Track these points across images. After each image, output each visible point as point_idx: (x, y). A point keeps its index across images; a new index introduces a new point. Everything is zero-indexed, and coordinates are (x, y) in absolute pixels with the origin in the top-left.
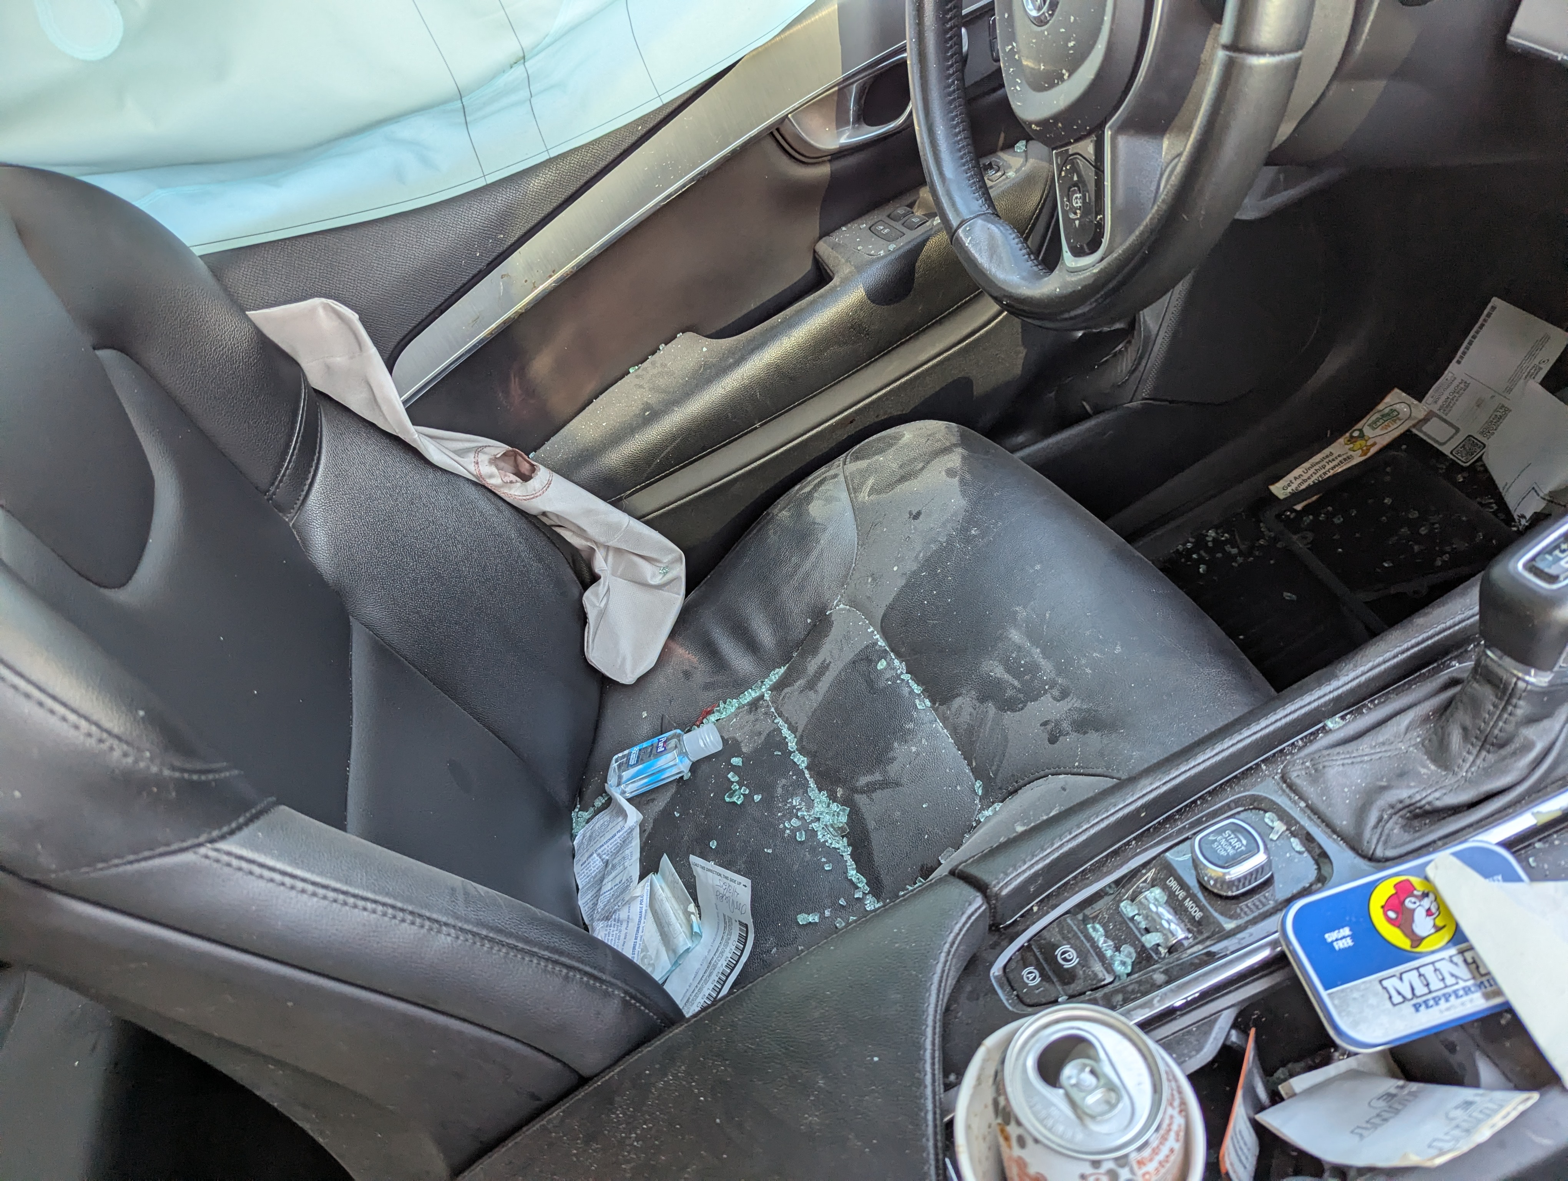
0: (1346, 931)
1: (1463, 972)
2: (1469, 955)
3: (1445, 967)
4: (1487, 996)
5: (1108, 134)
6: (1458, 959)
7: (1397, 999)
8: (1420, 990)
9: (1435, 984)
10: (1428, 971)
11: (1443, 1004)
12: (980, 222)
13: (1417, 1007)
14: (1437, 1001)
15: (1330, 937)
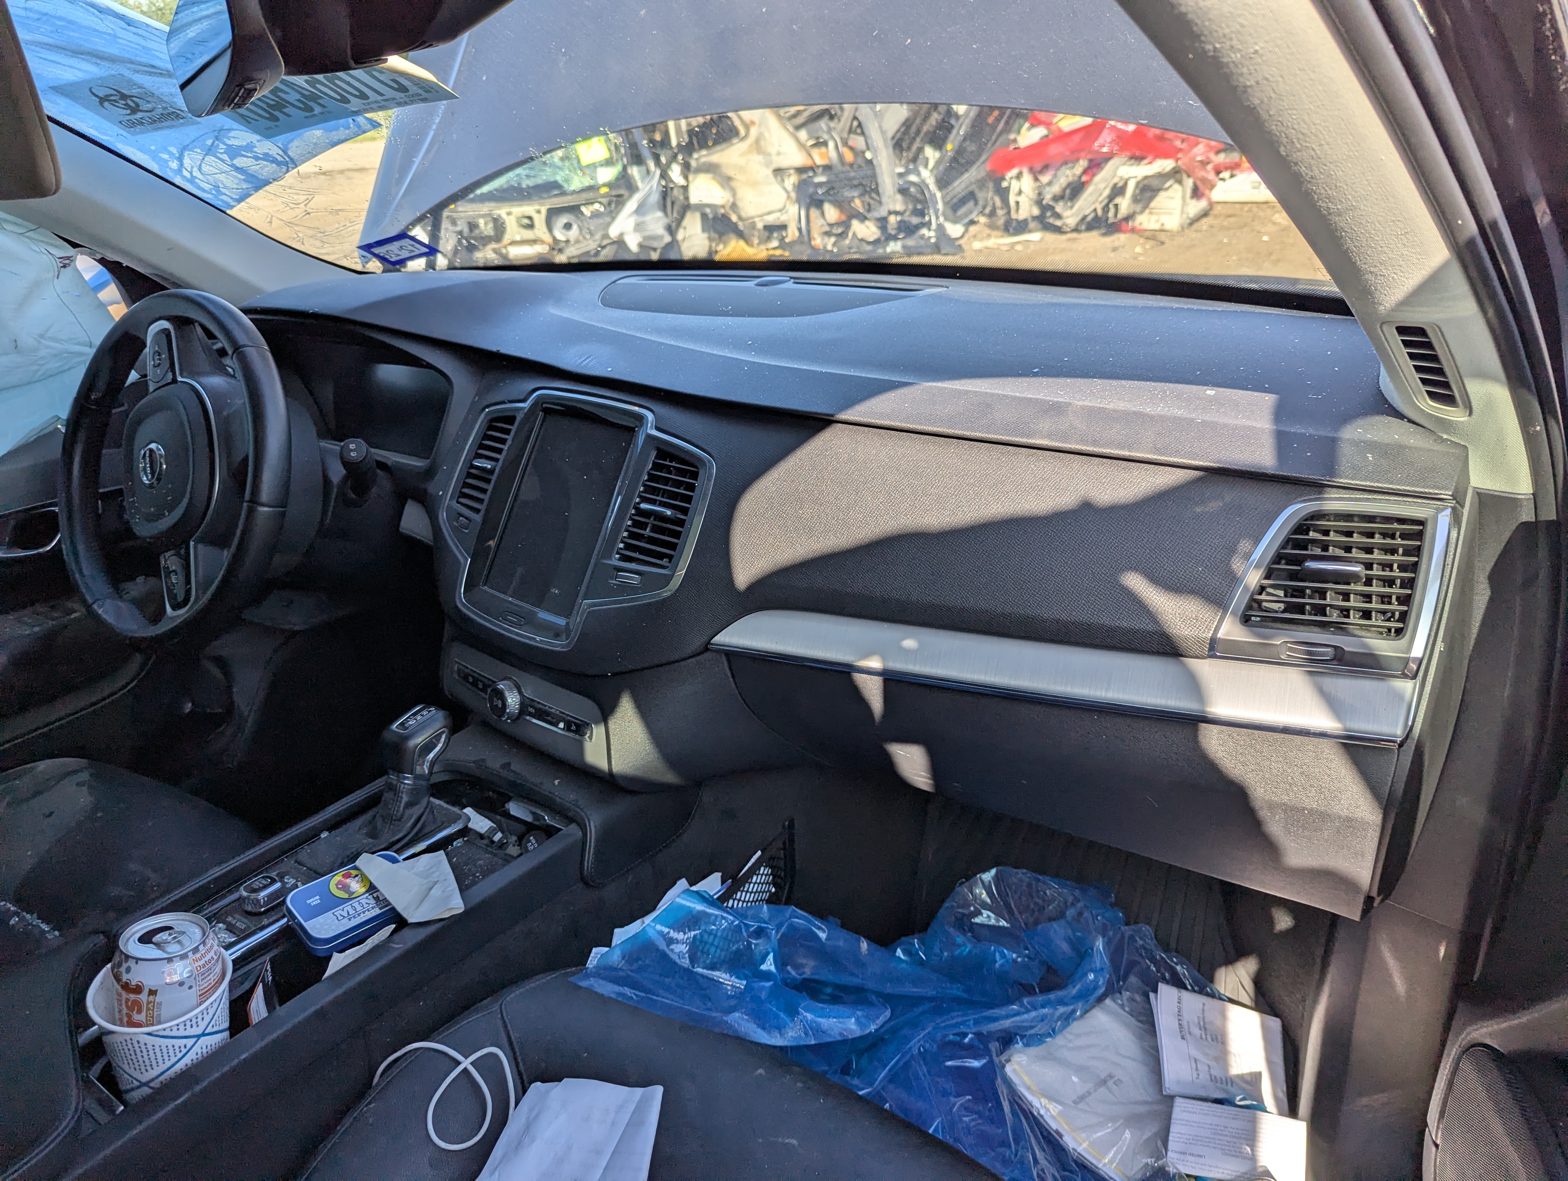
0: (318, 897)
1: (373, 901)
2: (375, 895)
3: (364, 901)
4: (380, 909)
5: (192, 543)
6: (370, 897)
7: (340, 918)
8: (352, 912)
9: (359, 908)
10: (356, 905)
11: (362, 915)
12: (108, 601)
13: (350, 919)
14: (359, 915)
15: (308, 902)
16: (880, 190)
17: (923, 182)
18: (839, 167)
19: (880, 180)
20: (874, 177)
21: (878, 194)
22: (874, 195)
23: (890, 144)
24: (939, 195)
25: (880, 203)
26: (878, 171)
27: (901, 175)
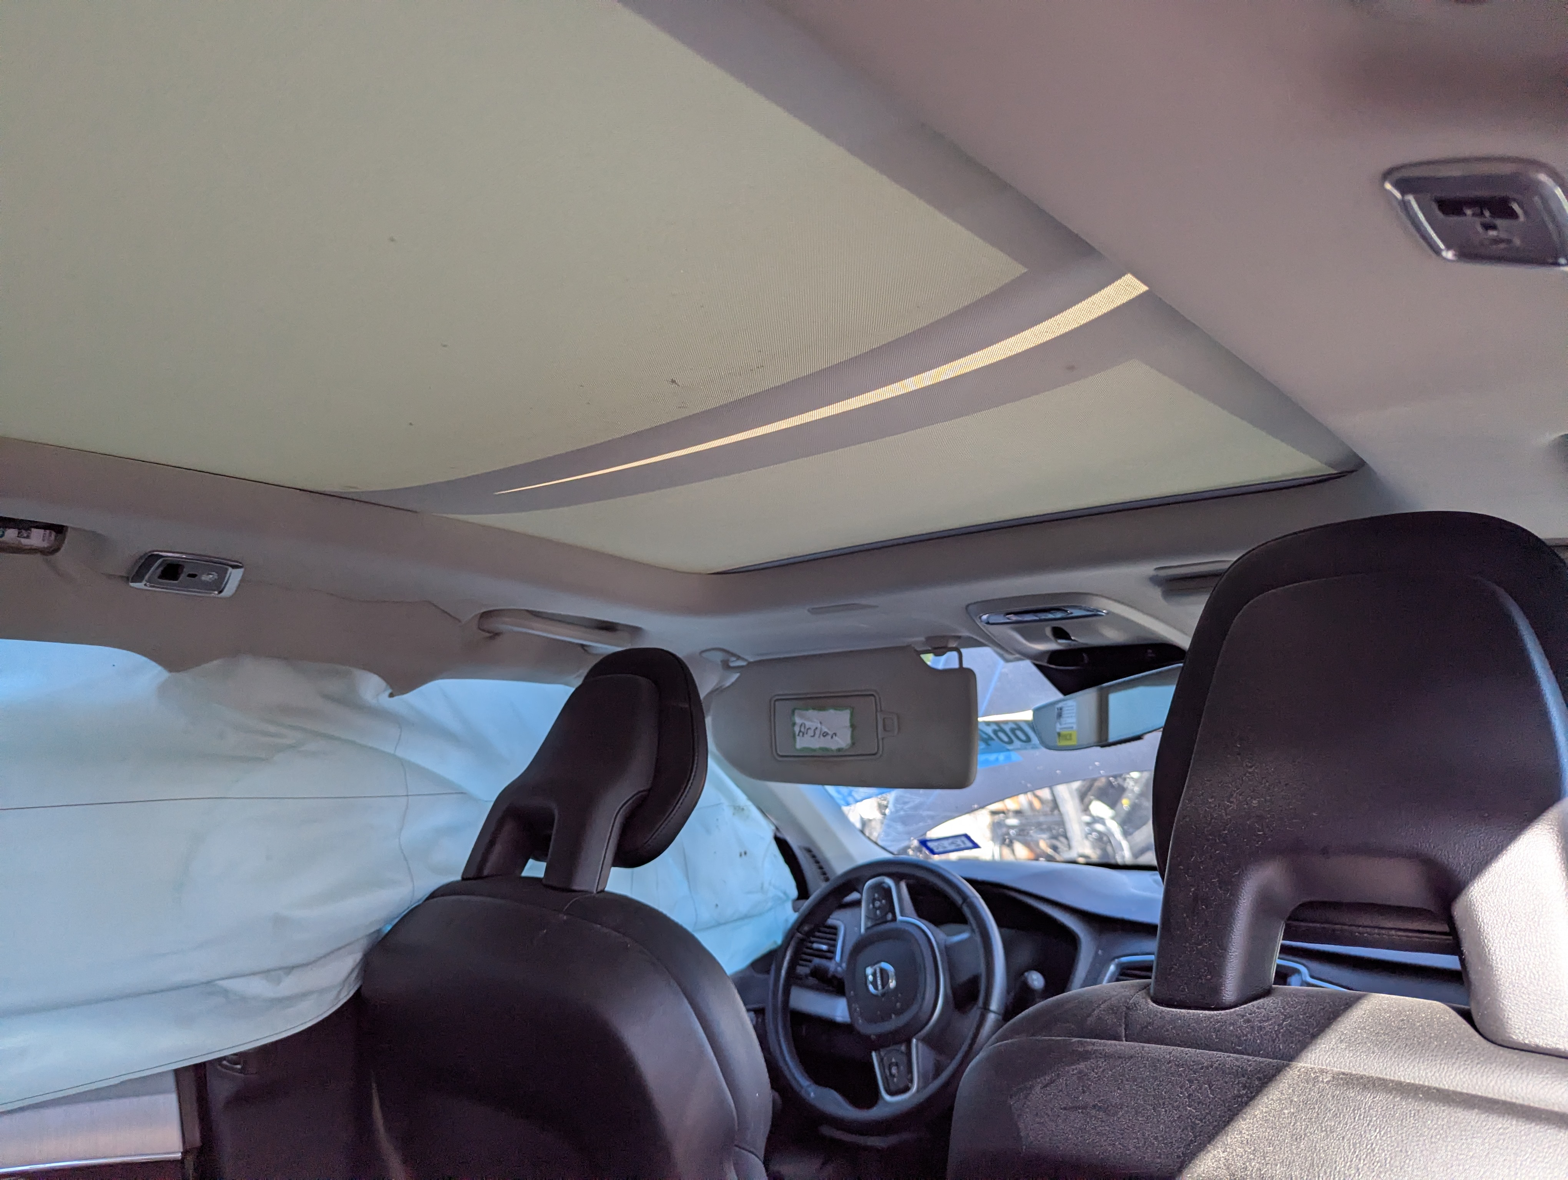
5: (914, 1041)
16: (1069, 835)
17: (1109, 830)
18: (1029, 813)
19: (1068, 826)
20: (1062, 823)
21: (1066, 838)
22: (1062, 839)
23: (1076, 794)
24: (1125, 844)
25: (1070, 847)
26: (1066, 818)
27: (1088, 824)
